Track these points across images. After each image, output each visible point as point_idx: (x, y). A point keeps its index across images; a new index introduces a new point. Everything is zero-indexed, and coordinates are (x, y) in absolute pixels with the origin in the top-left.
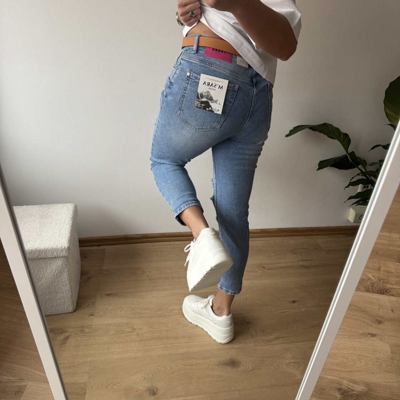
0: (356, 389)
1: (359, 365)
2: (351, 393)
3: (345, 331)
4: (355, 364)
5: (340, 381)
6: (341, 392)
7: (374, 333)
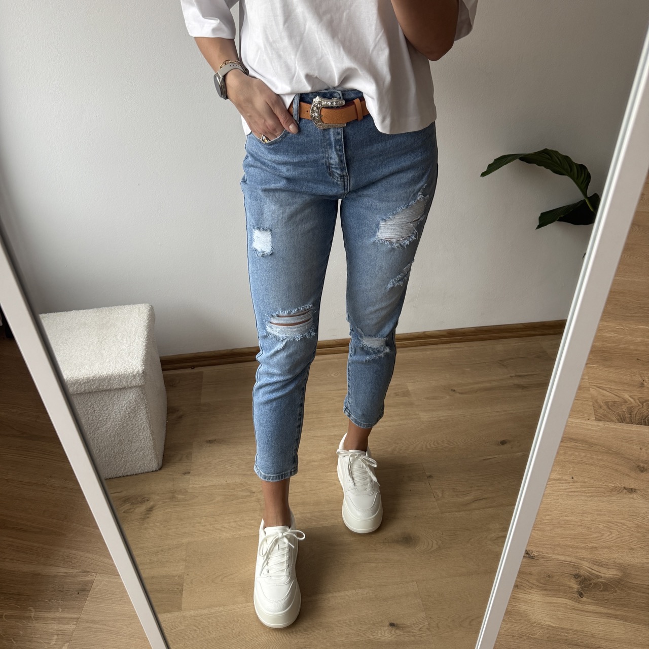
0: (602, 575)
1: (608, 538)
2: (594, 581)
3: (585, 485)
4: (602, 536)
5: (577, 563)
6: (579, 579)
7: (633, 487)
